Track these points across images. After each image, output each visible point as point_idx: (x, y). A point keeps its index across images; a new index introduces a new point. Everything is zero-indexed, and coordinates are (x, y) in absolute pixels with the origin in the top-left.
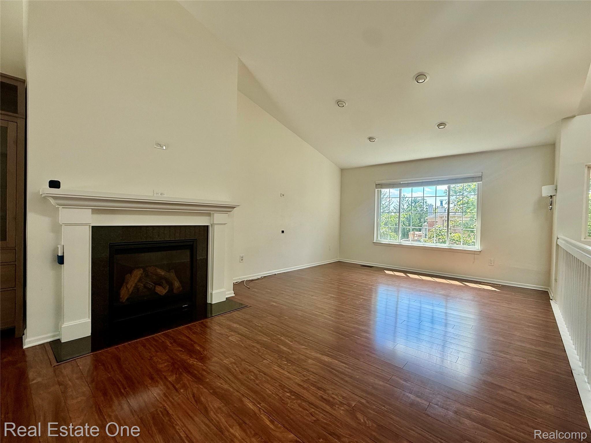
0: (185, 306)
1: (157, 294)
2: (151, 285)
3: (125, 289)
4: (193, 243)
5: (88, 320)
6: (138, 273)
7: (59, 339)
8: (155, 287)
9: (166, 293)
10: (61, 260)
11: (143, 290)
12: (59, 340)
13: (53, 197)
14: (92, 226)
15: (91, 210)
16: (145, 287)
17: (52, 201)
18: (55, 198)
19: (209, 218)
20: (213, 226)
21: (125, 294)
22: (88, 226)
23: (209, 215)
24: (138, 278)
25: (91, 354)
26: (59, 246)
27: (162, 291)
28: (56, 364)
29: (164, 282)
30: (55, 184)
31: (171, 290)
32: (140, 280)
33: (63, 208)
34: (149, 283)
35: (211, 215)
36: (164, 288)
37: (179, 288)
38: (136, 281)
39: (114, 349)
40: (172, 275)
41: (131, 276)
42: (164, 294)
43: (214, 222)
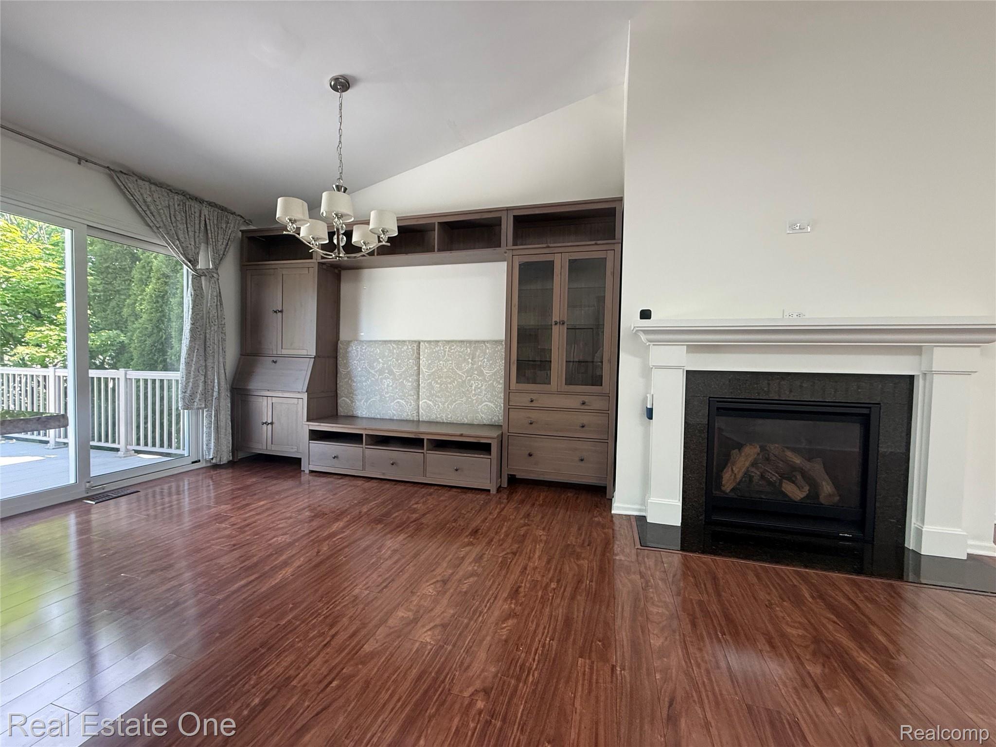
0: (846, 535)
1: (784, 495)
2: (775, 478)
3: (730, 472)
4: (870, 411)
5: (677, 503)
6: (751, 452)
7: (645, 516)
8: (781, 483)
9: (802, 499)
10: (650, 414)
11: (760, 483)
12: (644, 518)
13: (644, 331)
14: (687, 371)
15: (685, 347)
16: (762, 477)
17: (643, 337)
18: (646, 332)
19: (917, 357)
20: (928, 377)
21: (729, 480)
22: (682, 370)
23: (918, 351)
24: (751, 459)
25: (681, 552)
26: (648, 395)
27: (795, 492)
28: (639, 547)
29: (799, 477)
30: (645, 314)
31: (814, 494)
32: (754, 464)
33: (653, 345)
34: (771, 473)
35: (923, 353)
36: (800, 488)
37: (830, 495)
38: (747, 464)
39: (710, 560)
40: (817, 469)
41: (740, 454)
42: (799, 498)
43: (932, 368)
